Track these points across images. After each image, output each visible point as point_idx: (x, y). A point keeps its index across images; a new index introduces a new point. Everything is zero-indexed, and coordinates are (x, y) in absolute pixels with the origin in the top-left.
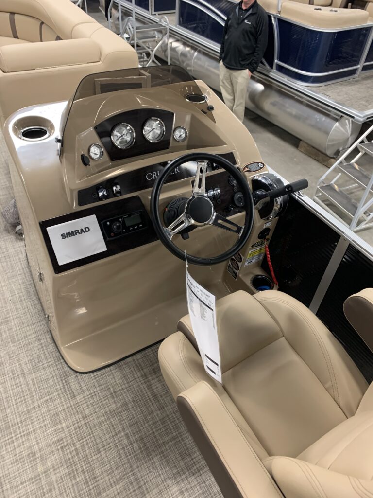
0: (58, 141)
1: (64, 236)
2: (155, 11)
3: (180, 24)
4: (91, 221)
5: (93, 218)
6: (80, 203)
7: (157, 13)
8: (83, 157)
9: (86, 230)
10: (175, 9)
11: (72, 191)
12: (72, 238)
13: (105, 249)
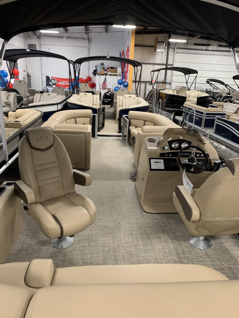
0: (158, 143)
1: (154, 162)
2: (204, 127)
3: (215, 133)
4: (162, 161)
5: (163, 160)
6: (160, 156)
7: (205, 128)
8: (163, 147)
9: (160, 162)
10: (213, 127)
11: (159, 153)
12: (156, 163)
13: (164, 168)
